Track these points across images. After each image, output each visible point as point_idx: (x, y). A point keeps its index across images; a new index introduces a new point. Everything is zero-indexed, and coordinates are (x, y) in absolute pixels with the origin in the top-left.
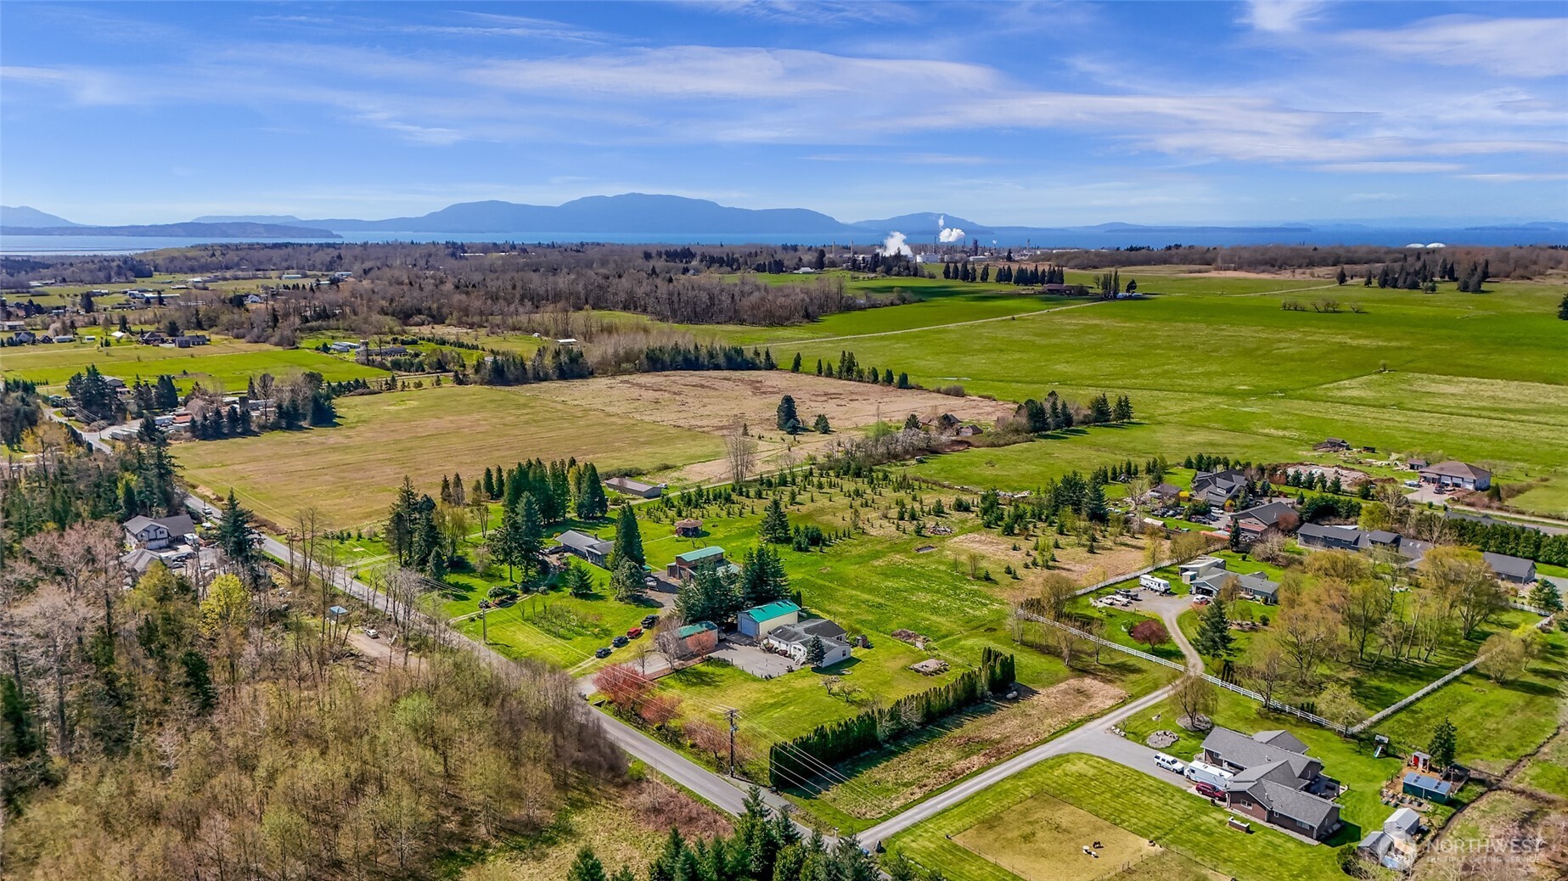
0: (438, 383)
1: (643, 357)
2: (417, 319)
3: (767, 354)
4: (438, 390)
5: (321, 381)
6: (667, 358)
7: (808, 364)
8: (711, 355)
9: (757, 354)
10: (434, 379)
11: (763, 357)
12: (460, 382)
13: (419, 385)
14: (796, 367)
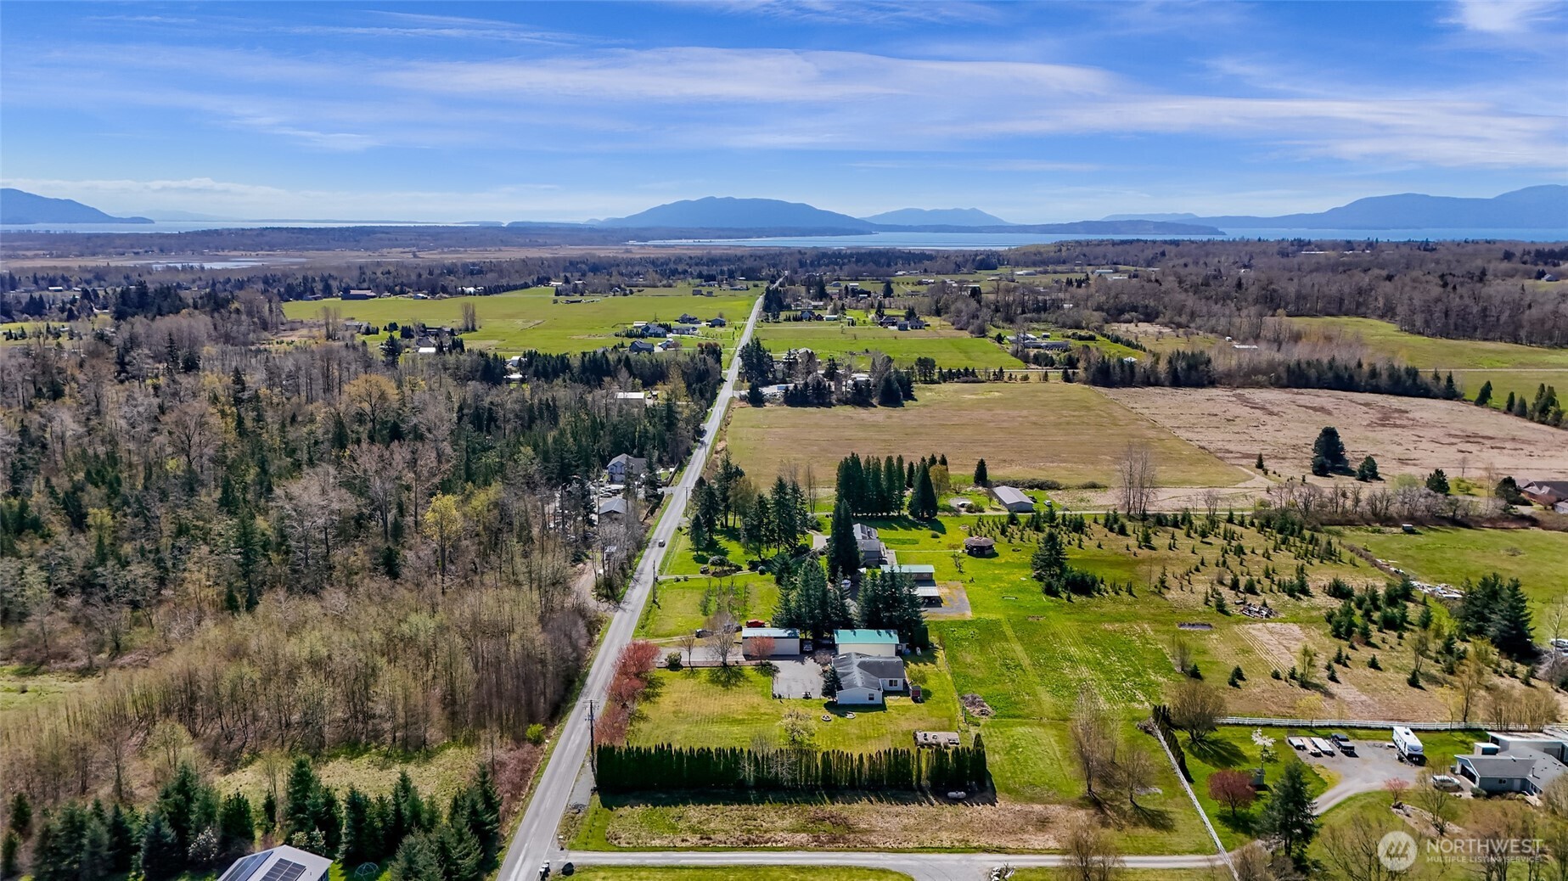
0: (1046, 378)
1: (1281, 369)
2: (1127, 316)
3: (1450, 380)
4: (1043, 386)
5: (934, 366)
6: (1313, 373)
7: (1499, 398)
8: (1374, 373)
9: (1437, 377)
10: (1042, 374)
11: (1443, 383)
12: (1067, 379)
13: (1026, 378)
14: (1484, 398)
